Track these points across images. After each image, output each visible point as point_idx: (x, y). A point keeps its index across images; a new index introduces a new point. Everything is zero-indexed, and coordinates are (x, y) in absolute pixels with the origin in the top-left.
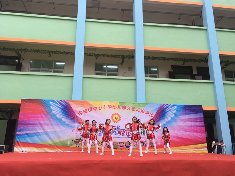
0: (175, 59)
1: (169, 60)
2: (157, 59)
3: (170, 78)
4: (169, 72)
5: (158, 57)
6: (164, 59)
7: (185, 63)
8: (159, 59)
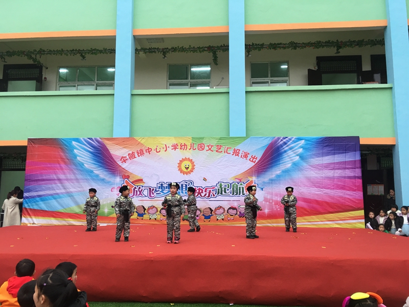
0: (318, 45)
1: (305, 47)
2: (280, 47)
3: (310, 84)
4: (309, 70)
5: (280, 44)
6: (294, 45)
7: (340, 50)
8: (284, 48)
